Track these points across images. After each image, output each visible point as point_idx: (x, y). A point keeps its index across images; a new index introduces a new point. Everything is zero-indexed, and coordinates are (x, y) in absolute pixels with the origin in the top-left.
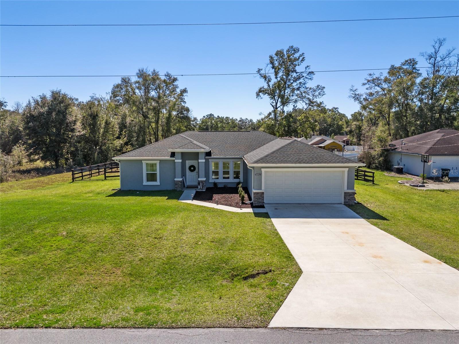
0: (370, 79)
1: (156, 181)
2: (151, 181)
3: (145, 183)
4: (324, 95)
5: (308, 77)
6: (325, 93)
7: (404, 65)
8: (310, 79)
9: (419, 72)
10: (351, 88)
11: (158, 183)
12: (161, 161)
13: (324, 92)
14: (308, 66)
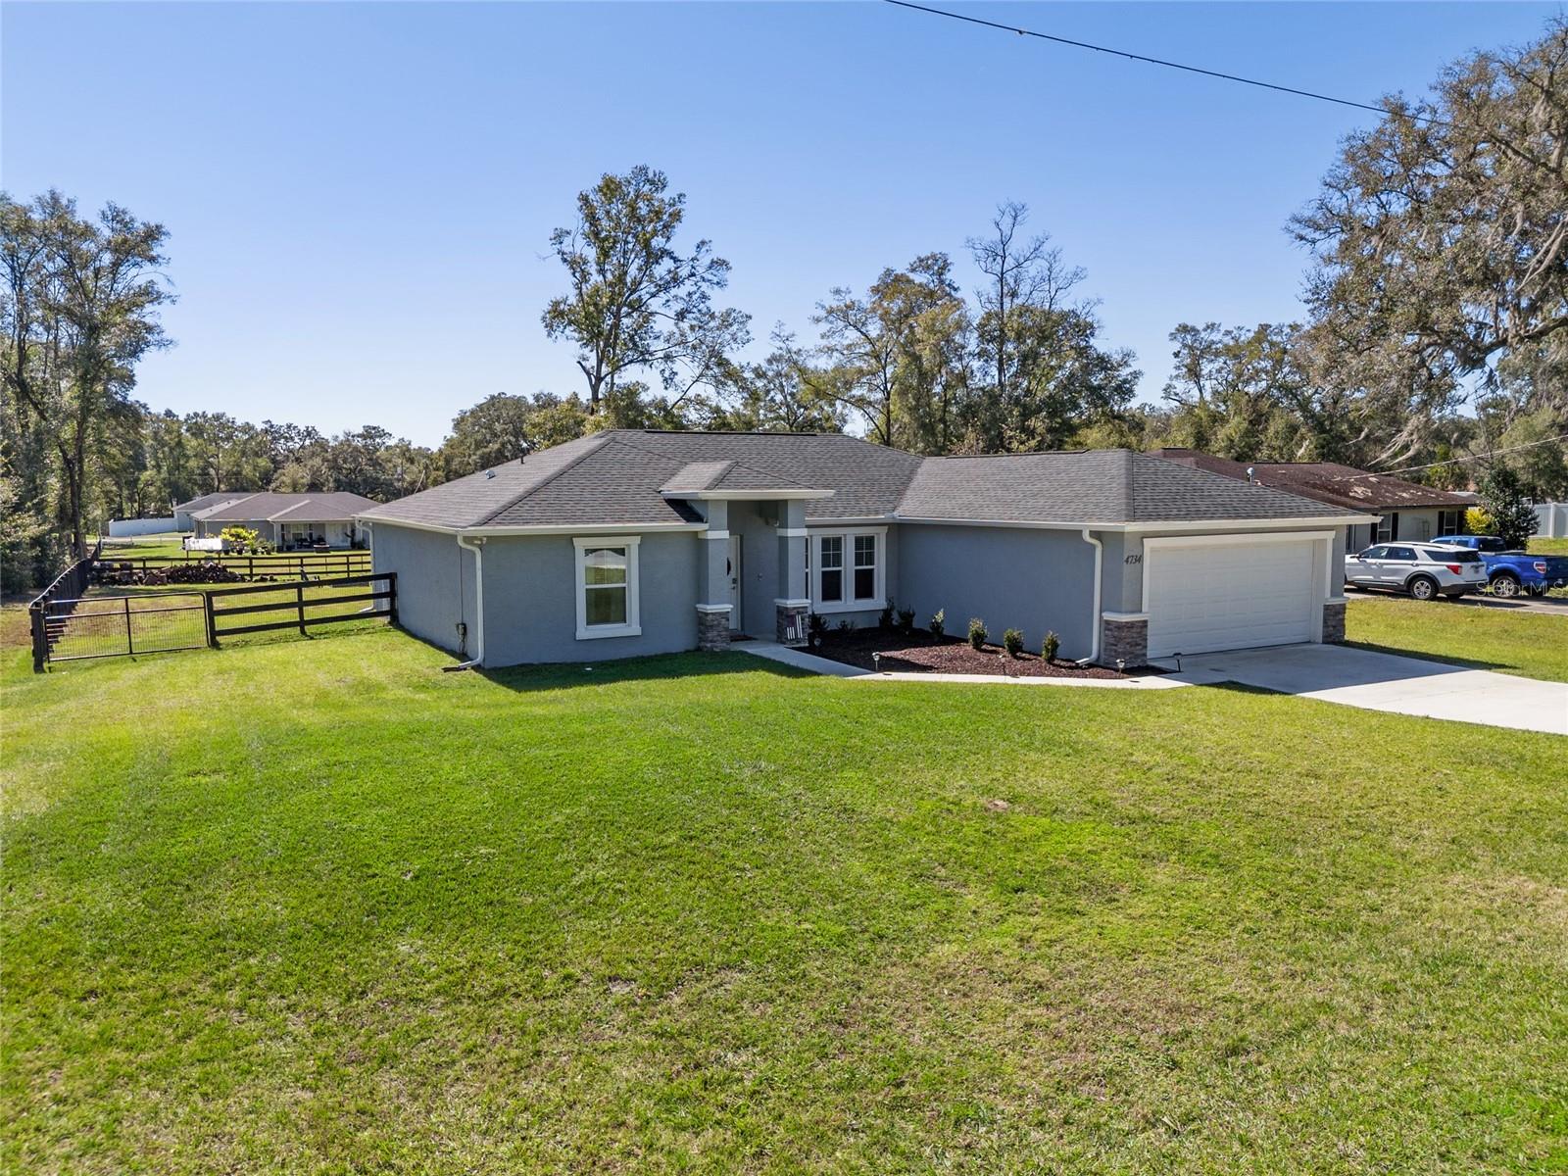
0: (834, 304)
1: (622, 618)
2: (606, 620)
3: (584, 631)
4: (748, 340)
5: (708, 276)
6: (751, 335)
7: (913, 270)
8: (718, 283)
9: (958, 295)
10: (777, 331)
11: (632, 627)
12: (645, 536)
13: (748, 332)
14: (703, 243)
